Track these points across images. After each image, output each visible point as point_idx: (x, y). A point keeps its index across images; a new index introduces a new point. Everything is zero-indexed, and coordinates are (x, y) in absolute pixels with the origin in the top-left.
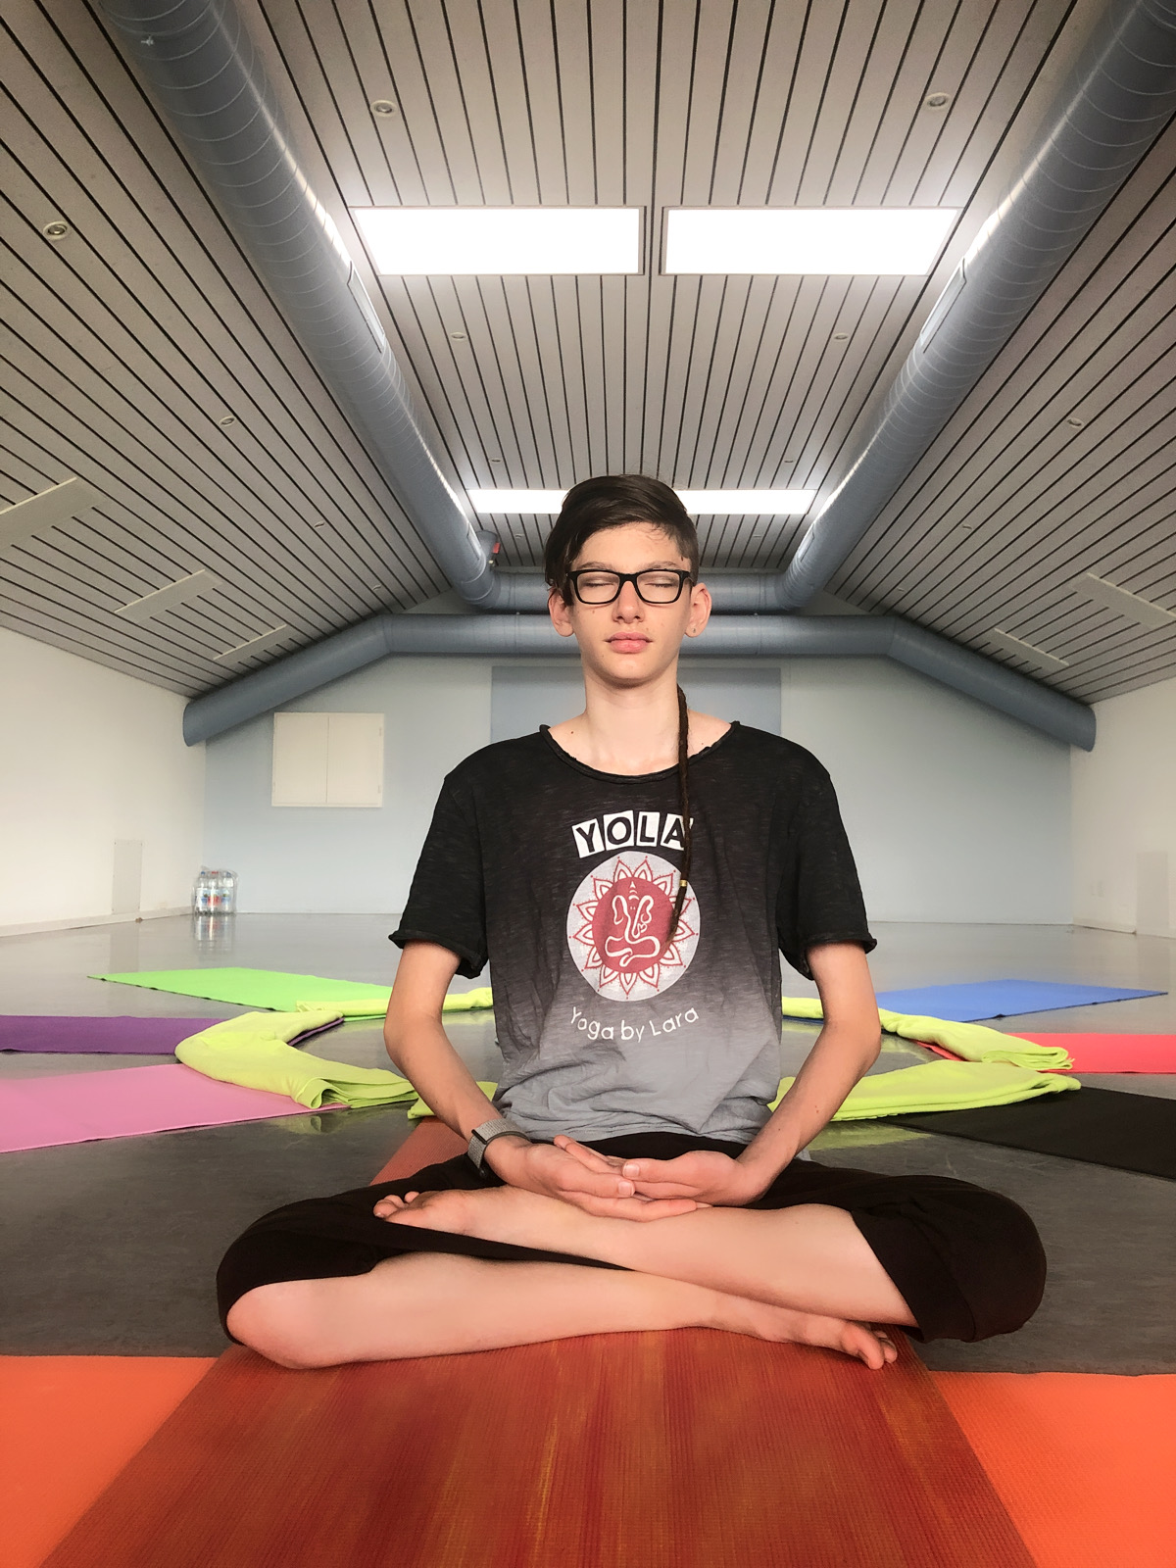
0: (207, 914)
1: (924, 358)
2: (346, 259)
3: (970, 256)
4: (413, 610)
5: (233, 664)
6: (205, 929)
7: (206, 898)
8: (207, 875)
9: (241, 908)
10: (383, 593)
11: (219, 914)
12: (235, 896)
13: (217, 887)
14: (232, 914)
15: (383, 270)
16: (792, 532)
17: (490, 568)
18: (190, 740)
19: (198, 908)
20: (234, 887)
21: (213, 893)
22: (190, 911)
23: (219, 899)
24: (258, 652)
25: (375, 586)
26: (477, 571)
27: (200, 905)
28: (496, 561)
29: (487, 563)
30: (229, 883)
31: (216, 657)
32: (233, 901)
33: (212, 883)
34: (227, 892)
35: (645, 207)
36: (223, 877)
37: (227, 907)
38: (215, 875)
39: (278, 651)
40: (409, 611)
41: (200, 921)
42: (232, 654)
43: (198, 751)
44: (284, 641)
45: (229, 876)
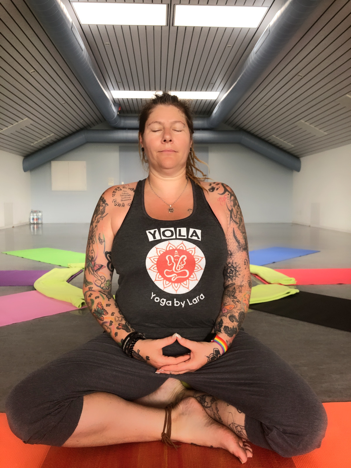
0: (34, 224)
1: (255, 55)
2: (71, 20)
3: (272, 23)
4: (94, 128)
5: (37, 146)
6: (34, 228)
7: (33, 219)
8: (33, 212)
9: (45, 221)
10: (84, 124)
11: (37, 224)
12: (42, 218)
13: (36, 215)
14: (42, 224)
15: (82, 22)
16: (212, 105)
17: (118, 115)
18: (25, 170)
19: (31, 222)
20: (42, 215)
21: (35, 217)
22: (29, 223)
23: (37, 219)
24: (45, 142)
25: (82, 121)
26: (114, 116)
27: (32, 221)
28: (120, 113)
29: (117, 114)
30: (40, 214)
31: (32, 144)
32: (42, 219)
33: (35, 214)
34: (40, 217)
35: (168, 5)
36: (38, 213)
37: (40, 222)
38: (36, 212)
39: (51, 142)
40: (92, 128)
41: (32, 226)
42: (37, 143)
43: (28, 173)
44: (53, 139)
45: (40, 212)
